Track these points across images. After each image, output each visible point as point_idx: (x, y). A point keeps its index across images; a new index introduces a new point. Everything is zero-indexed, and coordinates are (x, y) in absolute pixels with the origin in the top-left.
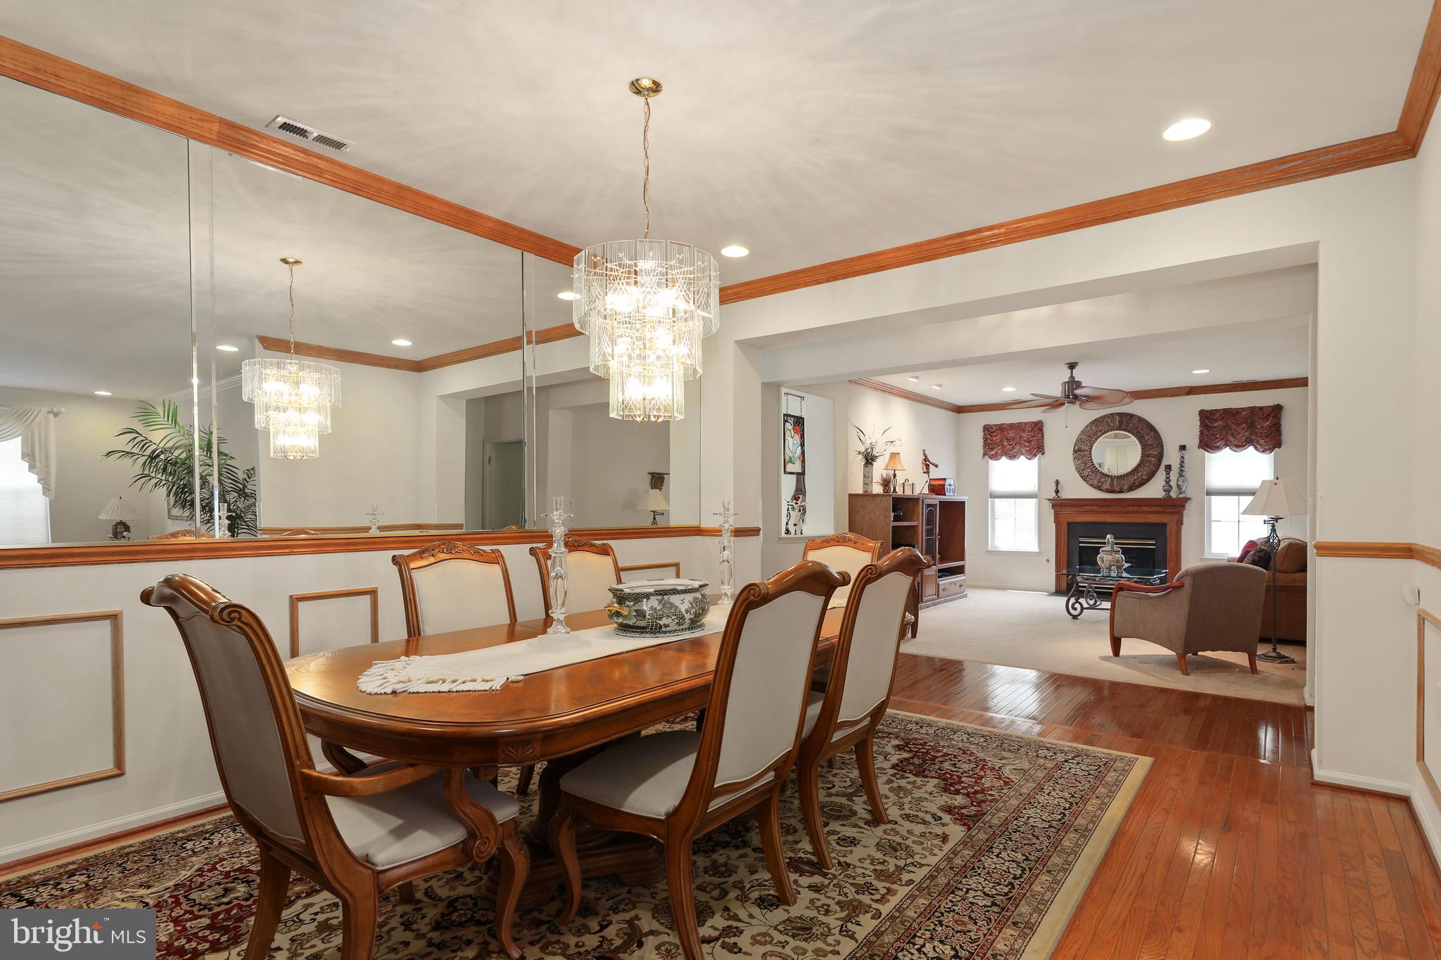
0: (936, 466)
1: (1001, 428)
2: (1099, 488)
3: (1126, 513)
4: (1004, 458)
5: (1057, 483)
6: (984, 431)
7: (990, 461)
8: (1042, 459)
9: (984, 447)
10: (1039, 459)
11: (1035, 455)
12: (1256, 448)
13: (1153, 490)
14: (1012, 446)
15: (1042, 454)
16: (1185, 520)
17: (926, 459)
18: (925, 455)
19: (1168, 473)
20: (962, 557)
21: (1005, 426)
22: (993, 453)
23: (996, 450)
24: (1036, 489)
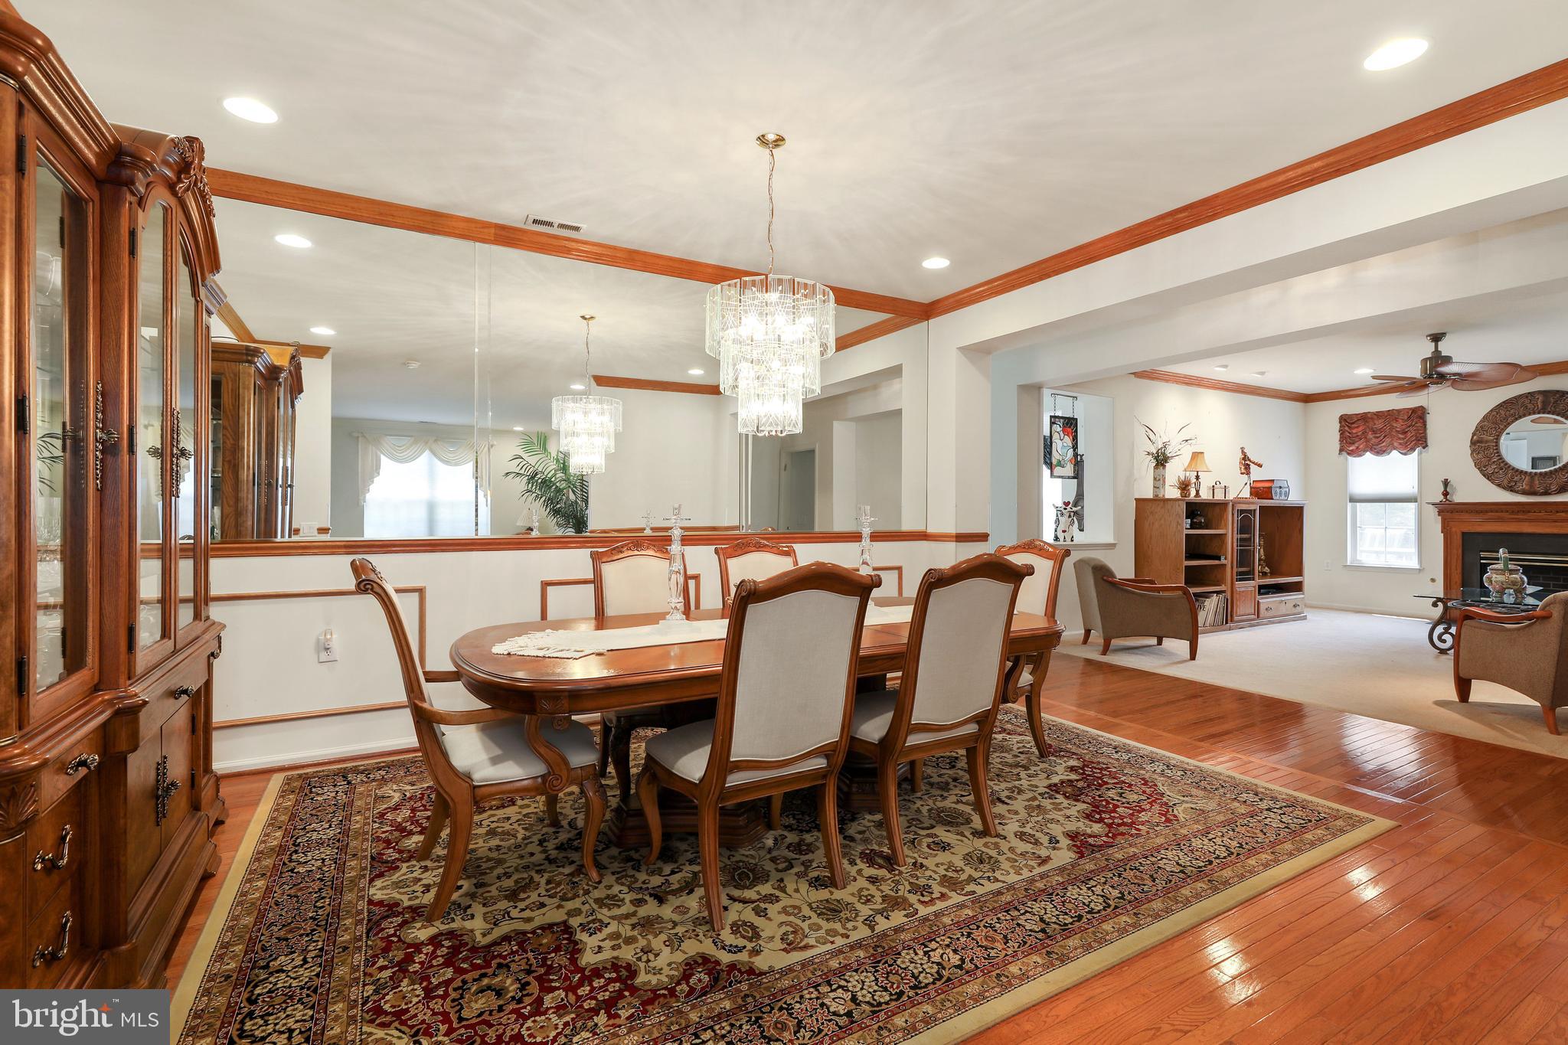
0: (1260, 466)
1: (1364, 417)
2: (1511, 489)
3: (1555, 521)
4: (1368, 454)
5: (1446, 483)
6: (1340, 422)
7: (1349, 458)
8: (1424, 454)
9: (1341, 441)
10: (1420, 454)
11: (1413, 449)
14: (1380, 439)
15: (1424, 448)
17: (1245, 458)
18: (1243, 452)
20: (1300, 573)
21: (1369, 415)
22: (1353, 448)
23: (1356, 445)
24: (1416, 490)
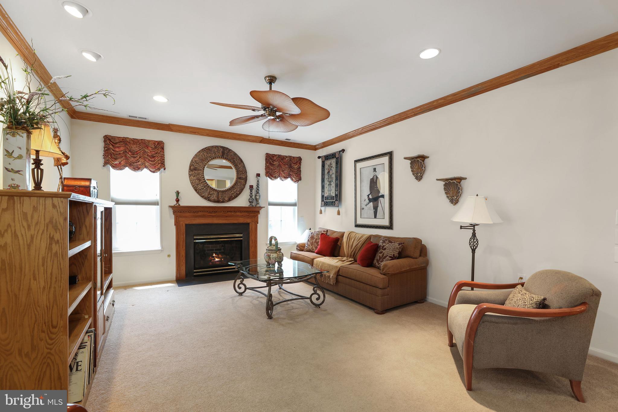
1: (125, 141)
2: (208, 199)
3: (227, 217)
4: (127, 169)
5: (178, 193)
6: (104, 141)
7: (112, 171)
8: (163, 173)
9: (105, 156)
10: (161, 173)
11: (157, 170)
12: (292, 180)
13: (242, 201)
14: (136, 159)
15: (164, 170)
16: (260, 220)
19: (251, 191)
21: (128, 140)
22: (117, 162)
23: (119, 160)
24: (158, 198)
